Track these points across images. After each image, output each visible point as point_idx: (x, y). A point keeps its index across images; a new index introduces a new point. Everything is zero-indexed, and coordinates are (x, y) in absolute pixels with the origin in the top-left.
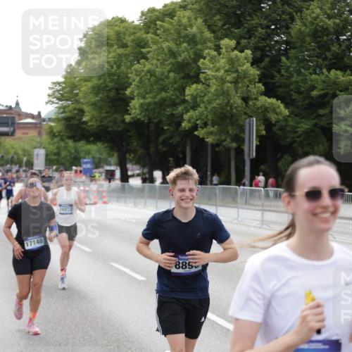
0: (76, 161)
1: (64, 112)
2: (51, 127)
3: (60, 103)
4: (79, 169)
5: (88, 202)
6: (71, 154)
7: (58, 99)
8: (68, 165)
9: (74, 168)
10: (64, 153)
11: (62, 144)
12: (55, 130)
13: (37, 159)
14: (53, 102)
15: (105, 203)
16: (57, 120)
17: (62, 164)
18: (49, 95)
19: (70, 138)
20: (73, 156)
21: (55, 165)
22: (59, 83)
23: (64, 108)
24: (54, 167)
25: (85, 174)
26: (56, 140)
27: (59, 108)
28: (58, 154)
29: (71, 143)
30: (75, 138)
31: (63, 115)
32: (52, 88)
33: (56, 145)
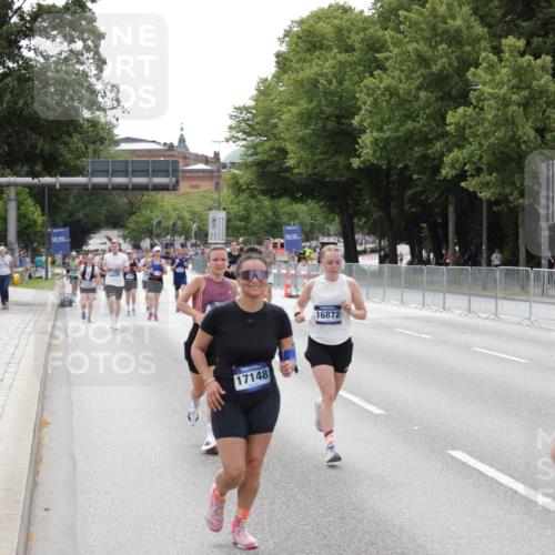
0: (275, 229)
1: (256, 154)
2: (235, 176)
3: (249, 139)
4: (279, 241)
5: (294, 293)
6: (267, 218)
7: (245, 133)
10: (255, 218)
11: (254, 203)
12: (241, 181)
13: (214, 226)
14: (238, 139)
16: (245, 166)
17: (254, 234)
18: (230, 128)
19: (264, 193)
20: (269, 222)
21: (242, 235)
22: (247, 109)
23: (255, 147)
24: (241, 239)
25: (289, 250)
26: (243, 196)
27: (248, 147)
28: (245, 219)
29: (266, 202)
30: (273, 194)
31: (250, 159)
32: (236, 117)
33: (242, 204)
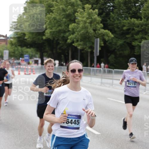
0: (22, 56)
1: (17, 35)
2: (11, 41)
4: (23, 59)
5: (27, 73)
6: (20, 53)
8: (18, 57)
9: (21, 59)
10: (17, 52)
11: (16, 48)
12: (13, 42)
13: (5, 55)
15: (34, 74)
16: (14, 38)
17: (16, 57)
19: (19, 46)
20: (20, 54)
23: (17, 33)
24: (13, 58)
25: (26, 61)
26: (13, 46)
27: (15, 33)
28: (14, 53)
29: (20, 48)
30: (22, 46)
31: (16, 36)
33: (13, 49)
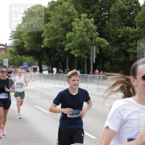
0: (20, 64)
1: (16, 44)
2: (11, 50)
3: (15, 40)
4: (22, 67)
6: (19, 61)
7: (14, 38)
8: (17, 65)
10: (16, 61)
11: (15, 57)
12: (13, 51)
13: (5, 63)
14: (12, 40)
15: (33, 81)
16: (13, 47)
17: (15, 65)
18: (10, 37)
19: (18, 54)
20: (20, 62)
21: (12, 65)
22: (14, 32)
23: (16, 42)
24: (12, 66)
25: (25, 69)
26: (13, 55)
27: (14, 42)
28: (13, 61)
29: (19, 56)
30: (21, 54)
31: (16, 45)
32: (11, 34)
33: (13, 57)
